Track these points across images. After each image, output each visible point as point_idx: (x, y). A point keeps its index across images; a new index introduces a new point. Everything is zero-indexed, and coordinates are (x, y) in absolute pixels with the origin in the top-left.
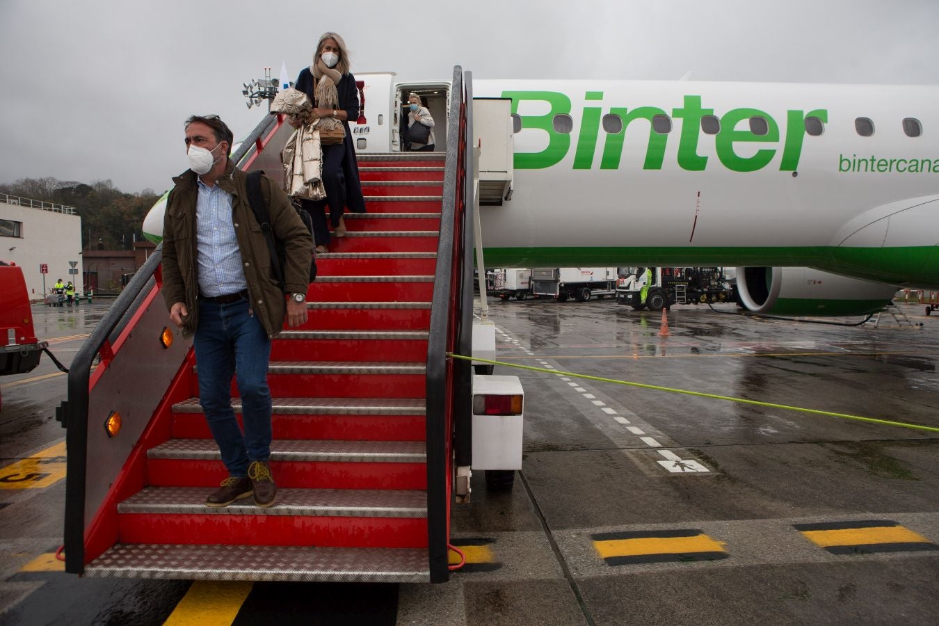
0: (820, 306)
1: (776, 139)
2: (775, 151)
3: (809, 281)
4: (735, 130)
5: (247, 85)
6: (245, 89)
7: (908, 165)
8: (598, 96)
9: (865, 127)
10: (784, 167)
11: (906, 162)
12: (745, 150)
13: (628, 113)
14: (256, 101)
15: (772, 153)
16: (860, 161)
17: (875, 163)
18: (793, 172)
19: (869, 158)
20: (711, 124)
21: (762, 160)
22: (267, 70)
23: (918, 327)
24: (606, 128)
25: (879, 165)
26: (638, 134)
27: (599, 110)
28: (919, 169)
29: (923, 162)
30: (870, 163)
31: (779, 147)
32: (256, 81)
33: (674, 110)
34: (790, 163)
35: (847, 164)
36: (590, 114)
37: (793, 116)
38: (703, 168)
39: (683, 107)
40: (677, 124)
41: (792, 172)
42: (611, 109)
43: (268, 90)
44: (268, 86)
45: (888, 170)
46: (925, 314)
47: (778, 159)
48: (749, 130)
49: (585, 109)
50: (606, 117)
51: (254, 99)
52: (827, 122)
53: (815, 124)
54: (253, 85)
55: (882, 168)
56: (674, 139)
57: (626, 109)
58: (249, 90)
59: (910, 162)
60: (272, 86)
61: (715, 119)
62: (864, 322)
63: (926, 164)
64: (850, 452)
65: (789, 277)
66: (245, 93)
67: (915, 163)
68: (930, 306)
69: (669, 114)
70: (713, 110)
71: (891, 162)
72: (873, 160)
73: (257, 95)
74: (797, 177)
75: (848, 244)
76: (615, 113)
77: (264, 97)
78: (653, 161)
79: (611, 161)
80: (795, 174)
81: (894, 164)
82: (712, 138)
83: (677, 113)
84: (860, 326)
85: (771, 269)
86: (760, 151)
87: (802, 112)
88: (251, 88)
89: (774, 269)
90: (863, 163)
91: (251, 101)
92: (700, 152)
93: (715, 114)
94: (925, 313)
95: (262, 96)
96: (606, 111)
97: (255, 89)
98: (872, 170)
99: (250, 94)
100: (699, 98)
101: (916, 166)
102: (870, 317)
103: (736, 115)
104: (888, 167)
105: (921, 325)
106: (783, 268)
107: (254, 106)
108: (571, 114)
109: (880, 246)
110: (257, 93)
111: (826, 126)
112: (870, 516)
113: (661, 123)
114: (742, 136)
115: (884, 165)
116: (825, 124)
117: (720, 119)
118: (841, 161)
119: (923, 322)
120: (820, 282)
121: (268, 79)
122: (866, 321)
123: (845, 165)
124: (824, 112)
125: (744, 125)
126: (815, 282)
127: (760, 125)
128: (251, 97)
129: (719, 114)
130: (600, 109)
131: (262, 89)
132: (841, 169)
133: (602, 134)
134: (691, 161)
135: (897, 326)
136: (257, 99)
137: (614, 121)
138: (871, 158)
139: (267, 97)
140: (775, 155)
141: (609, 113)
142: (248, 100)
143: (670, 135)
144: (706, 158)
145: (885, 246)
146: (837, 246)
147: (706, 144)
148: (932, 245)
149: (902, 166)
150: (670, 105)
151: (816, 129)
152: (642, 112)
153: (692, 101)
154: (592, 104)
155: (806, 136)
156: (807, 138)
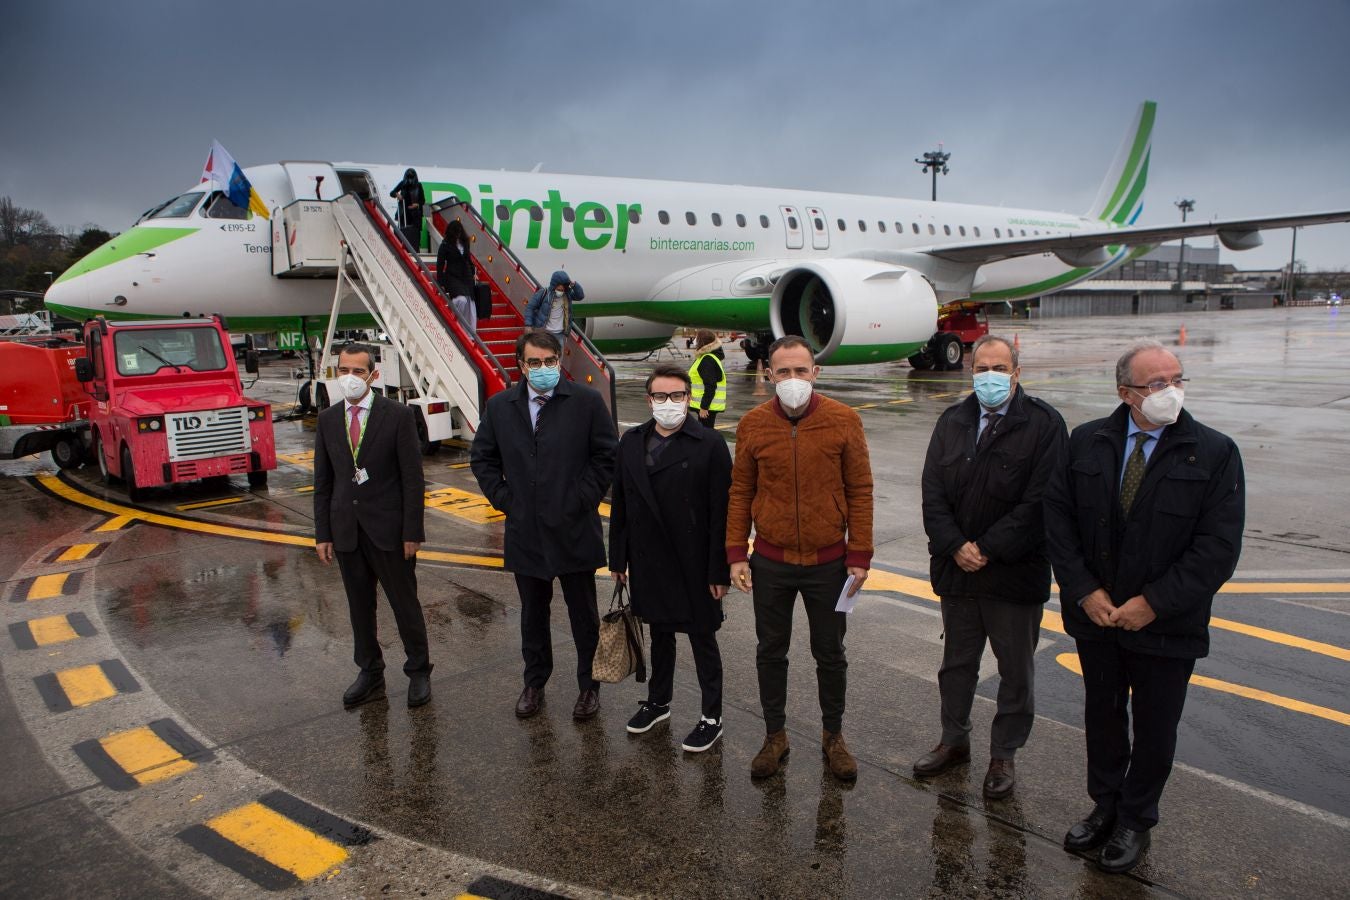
0: (623, 345)
1: (612, 227)
3: (616, 325)
4: (586, 218)
9: (664, 218)
10: (617, 247)
11: (689, 243)
12: (593, 233)
13: (512, 204)
15: (610, 235)
16: (662, 242)
17: (672, 244)
18: (621, 250)
20: (569, 214)
21: (603, 241)
23: (687, 359)
24: (499, 217)
26: (521, 220)
28: (696, 248)
29: (698, 243)
30: (668, 243)
31: (613, 231)
34: (621, 244)
35: (655, 244)
37: (621, 207)
38: (565, 247)
39: (548, 200)
40: (547, 213)
42: (500, 200)
45: (679, 248)
47: (613, 241)
49: (483, 201)
50: (498, 207)
52: (641, 213)
53: (634, 215)
55: (676, 247)
56: (546, 225)
57: (510, 201)
59: (691, 243)
61: (571, 210)
62: (648, 357)
63: (700, 244)
67: (693, 243)
69: (541, 205)
70: (569, 203)
71: (681, 243)
72: (670, 241)
75: (658, 299)
76: (503, 204)
78: (533, 242)
79: (505, 242)
80: (624, 251)
81: (683, 244)
82: (572, 224)
83: (546, 204)
84: (644, 361)
86: (602, 234)
87: (625, 205)
89: (587, 319)
90: (665, 243)
92: (563, 236)
93: (571, 206)
94: (685, 345)
96: (497, 203)
98: (670, 248)
100: (558, 193)
101: (695, 245)
102: (653, 352)
103: (585, 207)
104: (679, 246)
109: (677, 301)
113: (536, 214)
114: (590, 224)
115: (675, 245)
116: (640, 215)
117: (575, 209)
118: (652, 242)
120: (623, 326)
123: (654, 245)
124: (639, 206)
125: (590, 216)
126: (620, 326)
127: (601, 215)
129: (574, 206)
132: (651, 247)
133: (497, 220)
134: (558, 242)
135: (671, 359)
137: (504, 211)
140: (611, 237)
141: (499, 204)
143: (543, 222)
144: (568, 240)
145: (680, 300)
146: (650, 300)
147: (567, 228)
148: (705, 299)
149: (687, 245)
150: (540, 198)
151: (635, 219)
152: (521, 204)
153: (554, 195)
154: (486, 196)
155: (630, 223)
156: (631, 225)
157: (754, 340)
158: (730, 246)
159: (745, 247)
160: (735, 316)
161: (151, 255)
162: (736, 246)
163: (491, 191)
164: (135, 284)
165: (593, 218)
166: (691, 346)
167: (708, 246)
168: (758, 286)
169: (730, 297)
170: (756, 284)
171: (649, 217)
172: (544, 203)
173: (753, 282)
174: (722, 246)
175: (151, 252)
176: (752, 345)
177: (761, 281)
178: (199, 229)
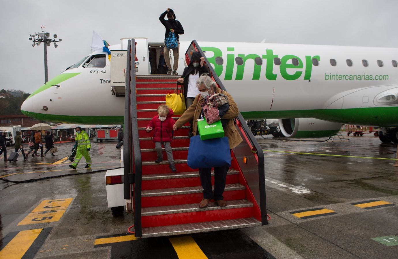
0: (313, 134)
1: (302, 67)
2: (302, 72)
3: (310, 123)
4: (287, 63)
5: (32, 35)
6: (30, 37)
7: (349, 77)
8: (232, 49)
9: (333, 62)
10: (305, 78)
11: (348, 76)
12: (291, 71)
13: (245, 56)
14: (37, 43)
15: (301, 72)
16: (332, 76)
17: (338, 77)
19: (335, 75)
20: (277, 61)
21: (297, 76)
22: (43, 28)
24: (237, 63)
25: (339, 77)
26: (249, 65)
28: (353, 79)
29: (354, 76)
30: (336, 76)
31: (303, 70)
32: (37, 33)
33: (263, 55)
34: (308, 77)
36: (230, 57)
37: (308, 58)
38: (275, 79)
39: (266, 54)
40: (265, 61)
41: (309, 80)
42: (238, 55)
43: (43, 38)
44: (43, 36)
45: (342, 79)
46: (347, 135)
48: (292, 63)
49: (228, 55)
50: (236, 58)
51: (36, 43)
52: (320, 60)
53: (316, 61)
54: (35, 35)
55: (340, 78)
56: (264, 67)
57: (244, 55)
58: (33, 38)
59: (350, 76)
60: (45, 36)
61: (279, 59)
62: (328, 140)
63: (355, 77)
64: (353, 183)
65: (302, 122)
66: (31, 39)
67: (351, 76)
68: (349, 132)
69: (261, 57)
70: (277, 56)
71: (343, 76)
72: (337, 75)
73: (37, 40)
74: (310, 82)
76: (240, 56)
77: (41, 42)
78: (256, 76)
79: (240, 76)
80: (310, 81)
81: (344, 77)
82: (278, 67)
83: (264, 57)
84: (326, 141)
85: (294, 119)
86: (297, 72)
87: (310, 56)
88: (34, 36)
89: (296, 119)
90: (334, 76)
91: (34, 43)
92: (274, 73)
93: (279, 57)
95: (40, 41)
96: (236, 56)
97: (37, 37)
98: (337, 79)
99: (33, 40)
100: (272, 51)
101: (352, 77)
102: (330, 138)
103: (287, 58)
104: (342, 78)
105: (349, 140)
106: (299, 118)
107: (36, 46)
108: (222, 57)
109: (341, 109)
110: (37, 39)
111: (320, 62)
112: (371, 199)
113: (258, 61)
114: (289, 66)
115: (341, 77)
116: (319, 61)
117: (281, 59)
118: (326, 76)
119: (350, 139)
120: (313, 124)
121: (43, 33)
122: (329, 139)
123: (327, 77)
124: (319, 57)
125: (290, 62)
126: (311, 124)
127: (296, 62)
128: (34, 41)
129: (280, 57)
130: (234, 55)
131: (40, 38)
132: (326, 79)
133: (236, 66)
134: (271, 76)
135: (340, 141)
136: (38, 42)
137: (240, 61)
138: (336, 75)
139: (43, 42)
140: (302, 74)
141: (237, 56)
142: (33, 43)
143: (262, 66)
144: (276, 75)
146: (325, 109)
147: (276, 69)
148: (359, 108)
149: (347, 77)
150: (261, 53)
151: (316, 63)
152: (250, 56)
153: (269, 52)
154: (231, 53)
155: (313, 66)
156: (313, 67)
157: (384, 132)
158: (374, 77)
159: (383, 78)
160: (376, 117)
161: (58, 86)
162: (377, 78)
163: (234, 51)
164: (51, 100)
165: (291, 63)
166: (350, 135)
167: (360, 78)
168: (391, 100)
169: (373, 106)
170: (390, 99)
171: (324, 62)
173: (388, 98)
174: (369, 78)
175: (58, 85)
176: (383, 134)
177: (393, 96)
178: (80, 73)
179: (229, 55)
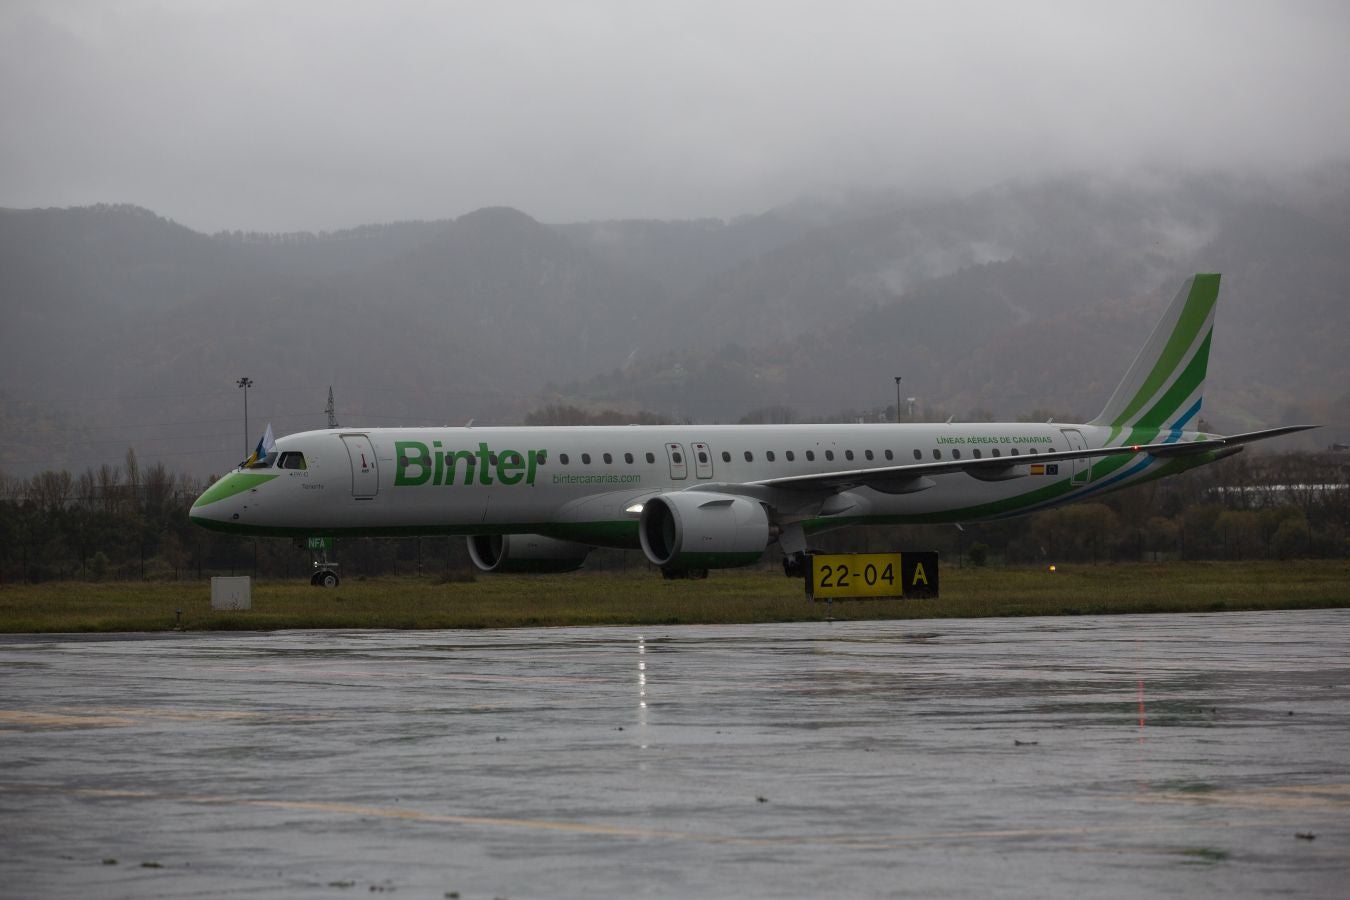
1: (523, 467)
4: (505, 463)
7: (585, 480)
9: (564, 459)
10: (528, 482)
11: (584, 478)
12: (510, 473)
13: (455, 454)
15: (523, 474)
16: (563, 478)
17: (570, 479)
18: (531, 485)
19: (567, 476)
20: (494, 460)
21: (520, 476)
24: (448, 464)
25: (572, 480)
26: (461, 465)
27: (442, 453)
28: (590, 481)
29: (592, 477)
30: (567, 478)
31: (525, 471)
34: (531, 479)
36: (438, 455)
37: (531, 453)
38: (491, 484)
39: (479, 451)
40: (478, 460)
42: (447, 452)
45: (576, 482)
47: (525, 477)
49: (435, 453)
50: (446, 457)
52: (546, 457)
53: (541, 458)
56: (478, 468)
59: (586, 478)
61: (495, 457)
65: (516, 541)
67: (588, 478)
69: (474, 454)
70: (493, 451)
72: (569, 477)
75: (560, 521)
76: (449, 454)
78: (469, 480)
79: (450, 481)
80: (533, 486)
81: (579, 478)
82: (495, 467)
85: (501, 536)
86: (517, 474)
87: (535, 452)
89: (504, 536)
90: (565, 478)
92: (489, 476)
93: (495, 454)
96: (445, 454)
98: (569, 483)
100: (486, 445)
103: (505, 454)
104: (576, 480)
106: (510, 535)
108: (429, 456)
111: (547, 460)
113: (471, 460)
114: (508, 466)
115: (574, 479)
117: (498, 456)
118: (555, 478)
120: (536, 545)
123: (556, 480)
124: (545, 451)
125: (508, 460)
127: (517, 459)
129: (497, 454)
132: (554, 482)
133: (445, 467)
134: (486, 480)
137: (450, 461)
143: (475, 466)
144: (492, 479)
145: (578, 522)
147: (492, 470)
148: (598, 521)
149: (582, 480)
150: (474, 449)
151: (542, 462)
152: (462, 454)
154: (439, 449)
155: (538, 465)
156: (539, 467)
160: (624, 534)
161: (254, 492)
162: (624, 479)
163: (442, 446)
164: (245, 507)
165: (511, 462)
167: (600, 480)
169: (619, 519)
171: (552, 458)
172: (477, 453)
175: (255, 488)
178: (276, 476)
179: (437, 453)
